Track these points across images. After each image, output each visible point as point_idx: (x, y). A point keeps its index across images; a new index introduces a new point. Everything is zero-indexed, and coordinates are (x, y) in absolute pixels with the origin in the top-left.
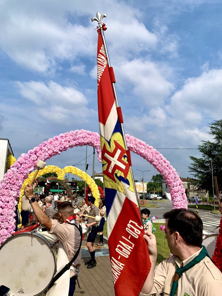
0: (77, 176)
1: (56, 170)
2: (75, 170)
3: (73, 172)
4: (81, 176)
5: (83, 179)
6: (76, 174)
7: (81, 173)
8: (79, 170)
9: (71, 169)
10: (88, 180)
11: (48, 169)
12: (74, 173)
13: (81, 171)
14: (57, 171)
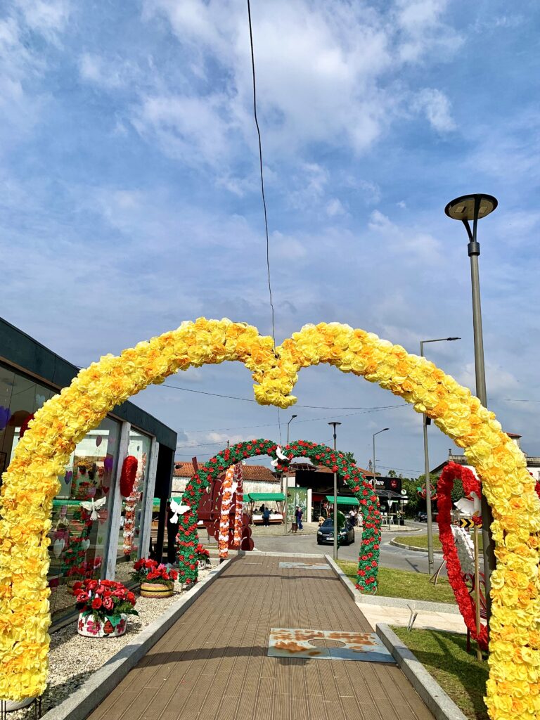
0: (372, 380)
1: (243, 345)
2: (357, 345)
3: (347, 356)
4: (399, 379)
5: (419, 401)
6: (366, 373)
7: (395, 361)
8: (385, 343)
9: (336, 342)
10: (452, 406)
11: (199, 337)
12: (357, 363)
13: (400, 349)
14: (250, 349)
